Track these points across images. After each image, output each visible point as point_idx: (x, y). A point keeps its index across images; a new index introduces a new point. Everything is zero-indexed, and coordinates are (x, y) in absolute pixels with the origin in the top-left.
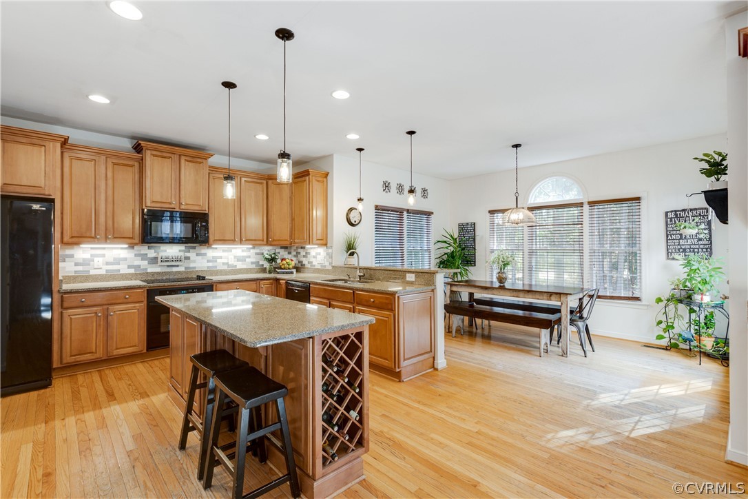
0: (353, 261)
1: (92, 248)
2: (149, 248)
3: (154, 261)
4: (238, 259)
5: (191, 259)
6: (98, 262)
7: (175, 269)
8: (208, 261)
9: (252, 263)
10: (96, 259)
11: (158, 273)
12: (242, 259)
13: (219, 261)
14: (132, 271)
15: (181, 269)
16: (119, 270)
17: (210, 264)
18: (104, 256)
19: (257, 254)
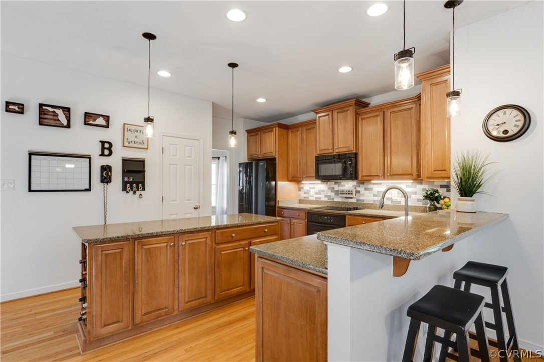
1: (310, 184)
2: (336, 183)
3: (337, 193)
6: (312, 192)
8: (374, 195)
10: (311, 190)
11: (339, 202)
14: (326, 199)
16: (320, 198)
18: (314, 188)
19: (423, 190)
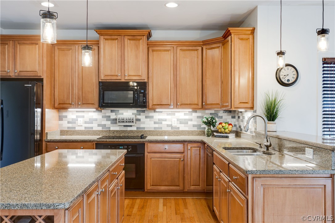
1: (77, 111)
2: (112, 111)
3: (115, 121)
4: (181, 122)
5: (142, 120)
6: (80, 121)
7: (129, 129)
8: (155, 123)
9: (194, 126)
10: (79, 119)
11: (117, 131)
12: (184, 122)
13: (163, 122)
14: (100, 128)
15: (134, 129)
16: (92, 128)
17: (157, 126)
18: (83, 117)
19: (198, 117)
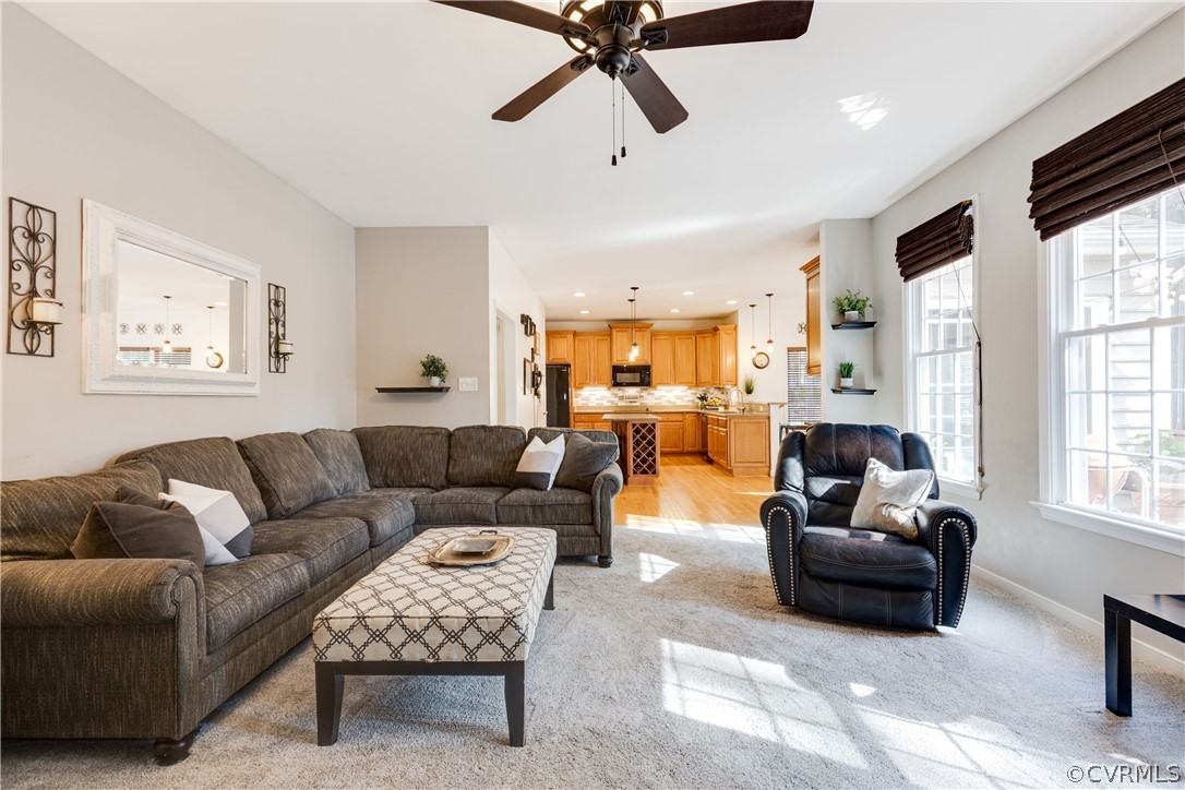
0: (750, 398)
1: (589, 390)
2: (622, 390)
3: (622, 398)
4: (677, 397)
6: (593, 398)
7: (634, 404)
8: (654, 399)
9: (690, 400)
11: (623, 407)
12: (681, 398)
13: (663, 399)
14: (609, 404)
15: (638, 404)
16: (603, 404)
17: (656, 401)
18: (597, 394)
